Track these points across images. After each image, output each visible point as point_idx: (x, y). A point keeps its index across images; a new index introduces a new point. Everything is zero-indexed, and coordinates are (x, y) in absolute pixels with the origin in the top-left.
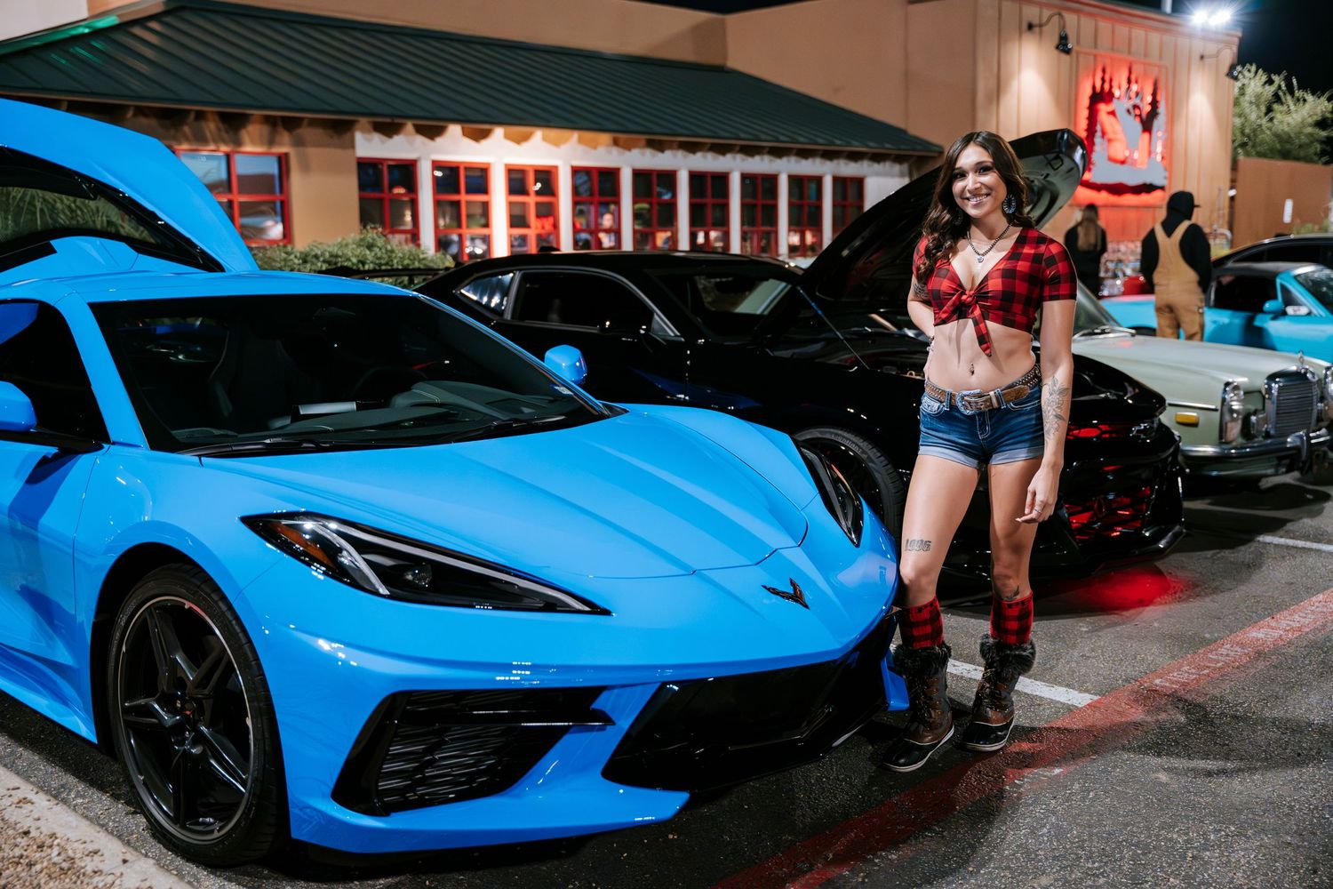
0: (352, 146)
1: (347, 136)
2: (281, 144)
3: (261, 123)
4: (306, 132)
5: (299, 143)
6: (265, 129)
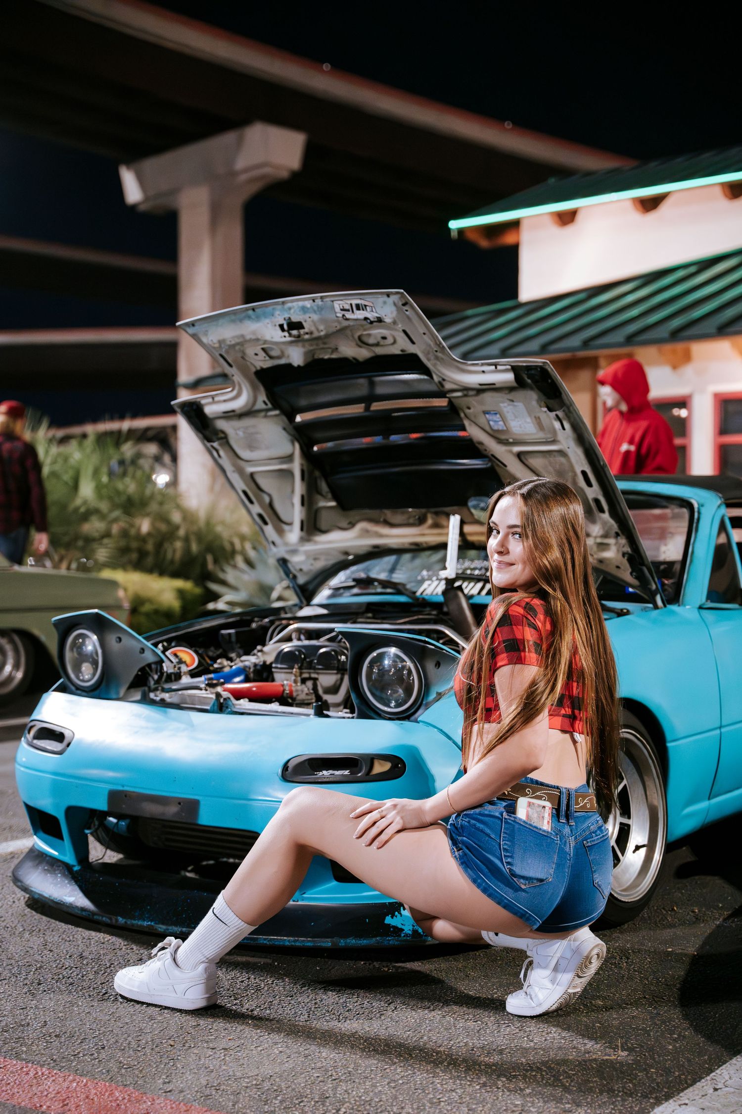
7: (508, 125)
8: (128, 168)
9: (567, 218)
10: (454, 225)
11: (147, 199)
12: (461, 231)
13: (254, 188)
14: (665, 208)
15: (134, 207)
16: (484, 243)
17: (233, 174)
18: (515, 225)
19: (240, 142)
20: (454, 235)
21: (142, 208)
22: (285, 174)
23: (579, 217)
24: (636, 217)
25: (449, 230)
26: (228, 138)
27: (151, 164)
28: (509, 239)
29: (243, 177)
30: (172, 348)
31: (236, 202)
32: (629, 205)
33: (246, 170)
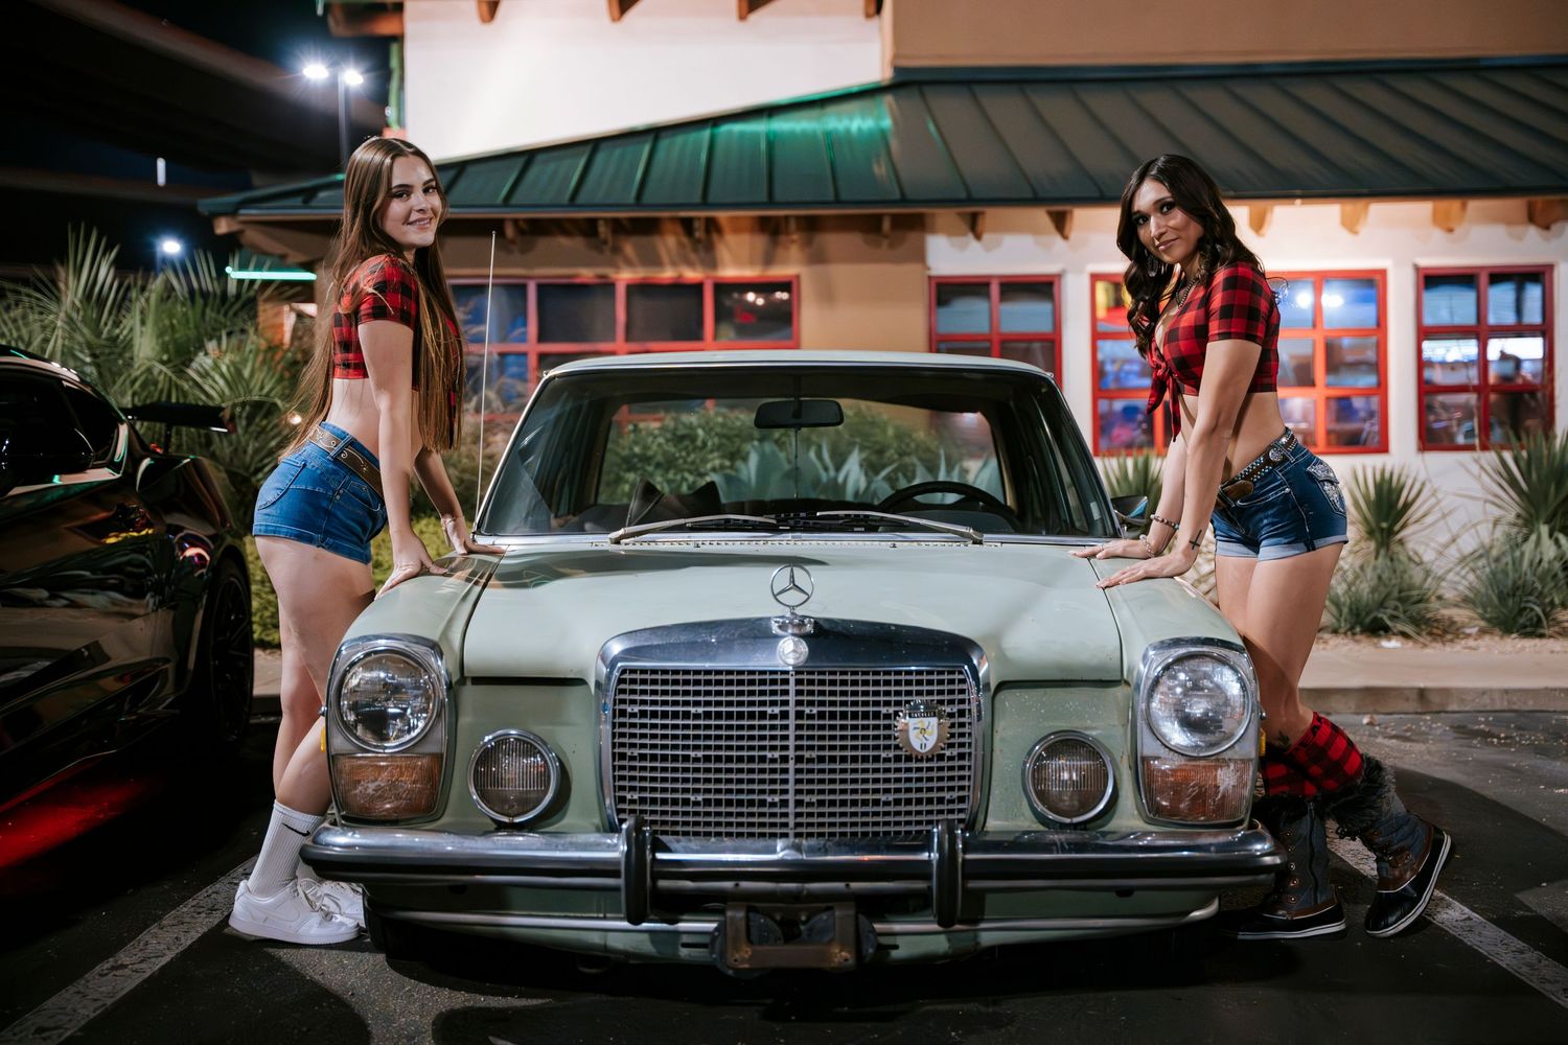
0: (920, 256)
1: (912, 236)
2: (785, 262)
3: (752, 231)
4: (832, 241)
5: (817, 258)
6: (761, 241)
28: (386, 28)
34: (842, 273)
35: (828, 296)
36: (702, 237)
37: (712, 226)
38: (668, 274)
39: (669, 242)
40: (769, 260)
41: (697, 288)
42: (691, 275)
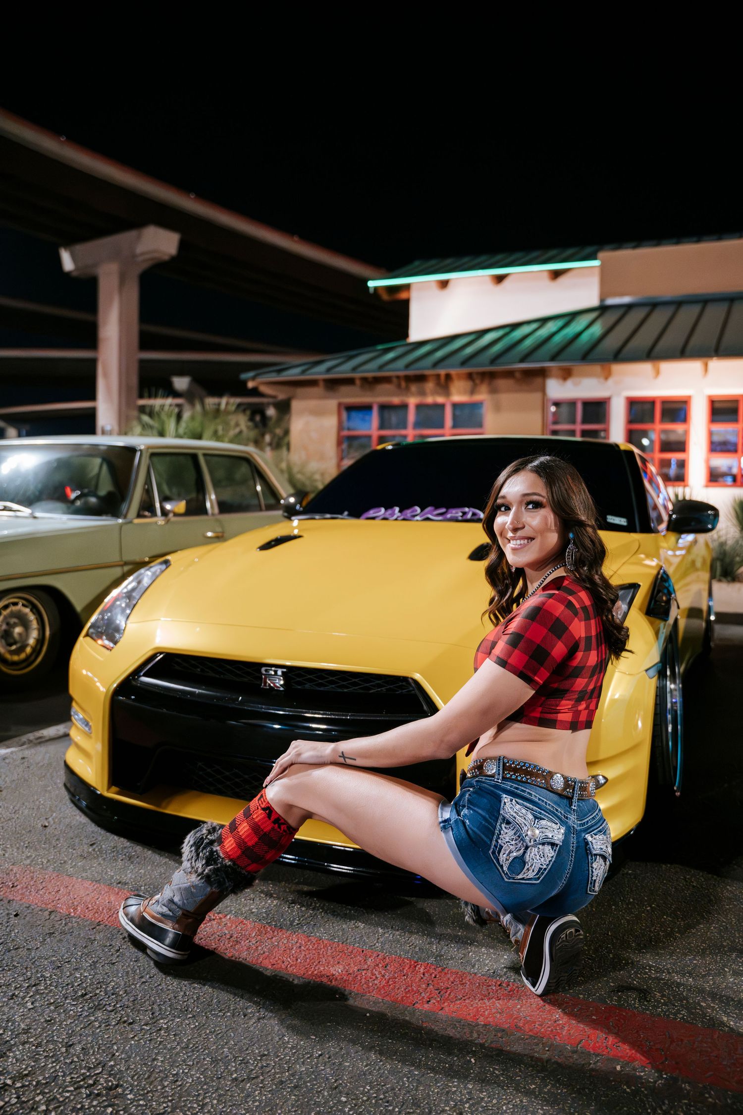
0: (543, 390)
1: (540, 380)
2: (479, 394)
3: (465, 378)
4: (501, 383)
5: (493, 391)
6: (469, 384)
7: (296, 238)
8: (66, 249)
9: (444, 284)
10: (371, 284)
11: (77, 269)
12: (376, 289)
13: (145, 266)
14: (506, 283)
15: (68, 274)
16: (385, 297)
17: (134, 256)
18: (407, 287)
19: (139, 238)
20: (371, 291)
21: (75, 274)
22: (166, 258)
23: (451, 285)
24: (490, 286)
25: (368, 288)
26: (132, 234)
27: (79, 248)
28: (403, 295)
29: (140, 259)
30: (93, 362)
31: (135, 273)
32: (488, 279)
33: (142, 254)
34: (506, 398)
35: (498, 408)
36: (444, 384)
37: (448, 377)
38: (430, 400)
39: (430, 385)
40: (472, 392)
41: (442, 407)
42: (440, 400)
